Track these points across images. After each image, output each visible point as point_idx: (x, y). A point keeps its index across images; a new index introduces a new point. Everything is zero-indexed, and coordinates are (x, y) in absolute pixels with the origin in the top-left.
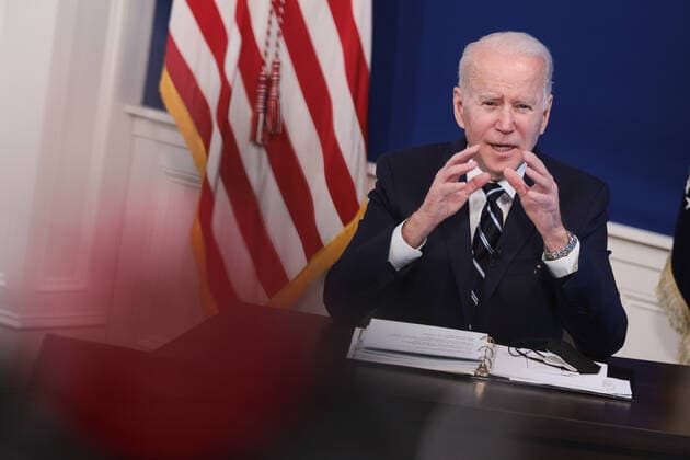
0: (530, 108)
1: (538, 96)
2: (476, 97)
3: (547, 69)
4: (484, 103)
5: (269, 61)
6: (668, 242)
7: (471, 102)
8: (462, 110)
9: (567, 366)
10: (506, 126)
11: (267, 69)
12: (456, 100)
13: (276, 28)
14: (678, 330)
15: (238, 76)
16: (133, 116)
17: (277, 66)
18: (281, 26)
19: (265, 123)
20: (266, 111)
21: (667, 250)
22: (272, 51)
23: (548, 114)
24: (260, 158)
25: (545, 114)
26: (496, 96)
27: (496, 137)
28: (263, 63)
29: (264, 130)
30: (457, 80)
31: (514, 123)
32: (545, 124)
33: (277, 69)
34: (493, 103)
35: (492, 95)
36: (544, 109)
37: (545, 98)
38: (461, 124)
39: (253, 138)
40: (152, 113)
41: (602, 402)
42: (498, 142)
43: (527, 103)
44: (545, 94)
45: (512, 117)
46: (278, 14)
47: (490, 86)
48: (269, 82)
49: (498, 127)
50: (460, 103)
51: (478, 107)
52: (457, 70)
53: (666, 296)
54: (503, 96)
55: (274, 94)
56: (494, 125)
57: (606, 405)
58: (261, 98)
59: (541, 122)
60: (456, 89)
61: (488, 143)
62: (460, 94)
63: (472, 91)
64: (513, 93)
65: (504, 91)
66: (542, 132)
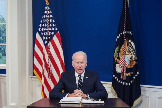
1: (85, 61)
3: (86, 57)
5: (49, 65)
6: (111, 83)
7: (74, 63)
9: (94, 100)
10: (80, 66)
11: (49, 66)
12: (72, 63)
13: (49, 60)
14: (115, 95)
15: (45, 68)
16: (32, 77)
17: (50, 66)
18: (50, 60)
19: (50, 75)
20: (50, 73)
21: (111, 84)
22: (49, 63)
24: (50, 80)
27: (79, 68)
28: (48, 66)
29: (50, 76)
32: (86, 65)
33: (51, 66)
34: (78, 63)
35: (77, 62)
38: (73, 66)
39: (48, 77)
40: (34, 77)
41: (100, 104)
42: (79, 69)
43: (83, 62)
46: (49, 58)
47: (77, 60)
48: (50, 68)
50: (73, 63)
52: (72, 58)
53: (112, 90)
55: (51, 70)
56: (78, 66)
57: (101, 105)
58: (49, 71)
61: (78, 69)
62: (73, 62)
63: (74, 61)
64: (81, 61)
65: (79, 61)
66: (86, 66)
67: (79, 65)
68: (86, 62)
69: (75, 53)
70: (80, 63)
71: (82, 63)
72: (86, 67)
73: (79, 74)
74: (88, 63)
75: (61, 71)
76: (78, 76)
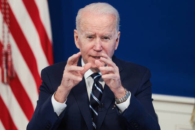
0: (109, 38)
1: (113, 33)
2: (84, 34)
3: (117, 20)
4: (87, 37)
5: (5, 45)
7: (82, 37)
8: (78, 40)
10: (98, 48)
11: (5, 48)
12: (75, 35)
17: (9, 47)
18: (9, 28)
19: (7, 73)
20: (7, 67)
22: (6, 39)
23: (118, 40)
25: (117, 40)
26: (93, 34)
27: (94, 53)
29: (7, 77)
30: (75, 26)
31: (102, 46)
32: (117, 45)
34: (91, 37)
35: (91, 33)
36: (116, 38)
37: (116, 33)
38: (78, 47)
39: (3, 81)
42: (95, 55)
44: (116, 31)
45: (100, 44)
46: (7, 23)
47: (89, 29)
48: (7, 55)
49: (94, 48)
50: (77, 37)
51: (85, 39)
54: (96, 34)
55: (9, 59)
56: (92, 48)
59: (115, 44)
60: (75, 30)
61: (90, 56)
62: (77, 33)
63: (82, 32)
64: (101, 32)
65: (96, 31)
66: (116, 48)
67: (96, 43)
68: (117, 35)
69: (83, 7)
70: (98, 39)
71: (104, 38)
72: (115, 51)
73: (95, 72)
74: (123, 40)
75: (42, 63)
76: (92, 76)
